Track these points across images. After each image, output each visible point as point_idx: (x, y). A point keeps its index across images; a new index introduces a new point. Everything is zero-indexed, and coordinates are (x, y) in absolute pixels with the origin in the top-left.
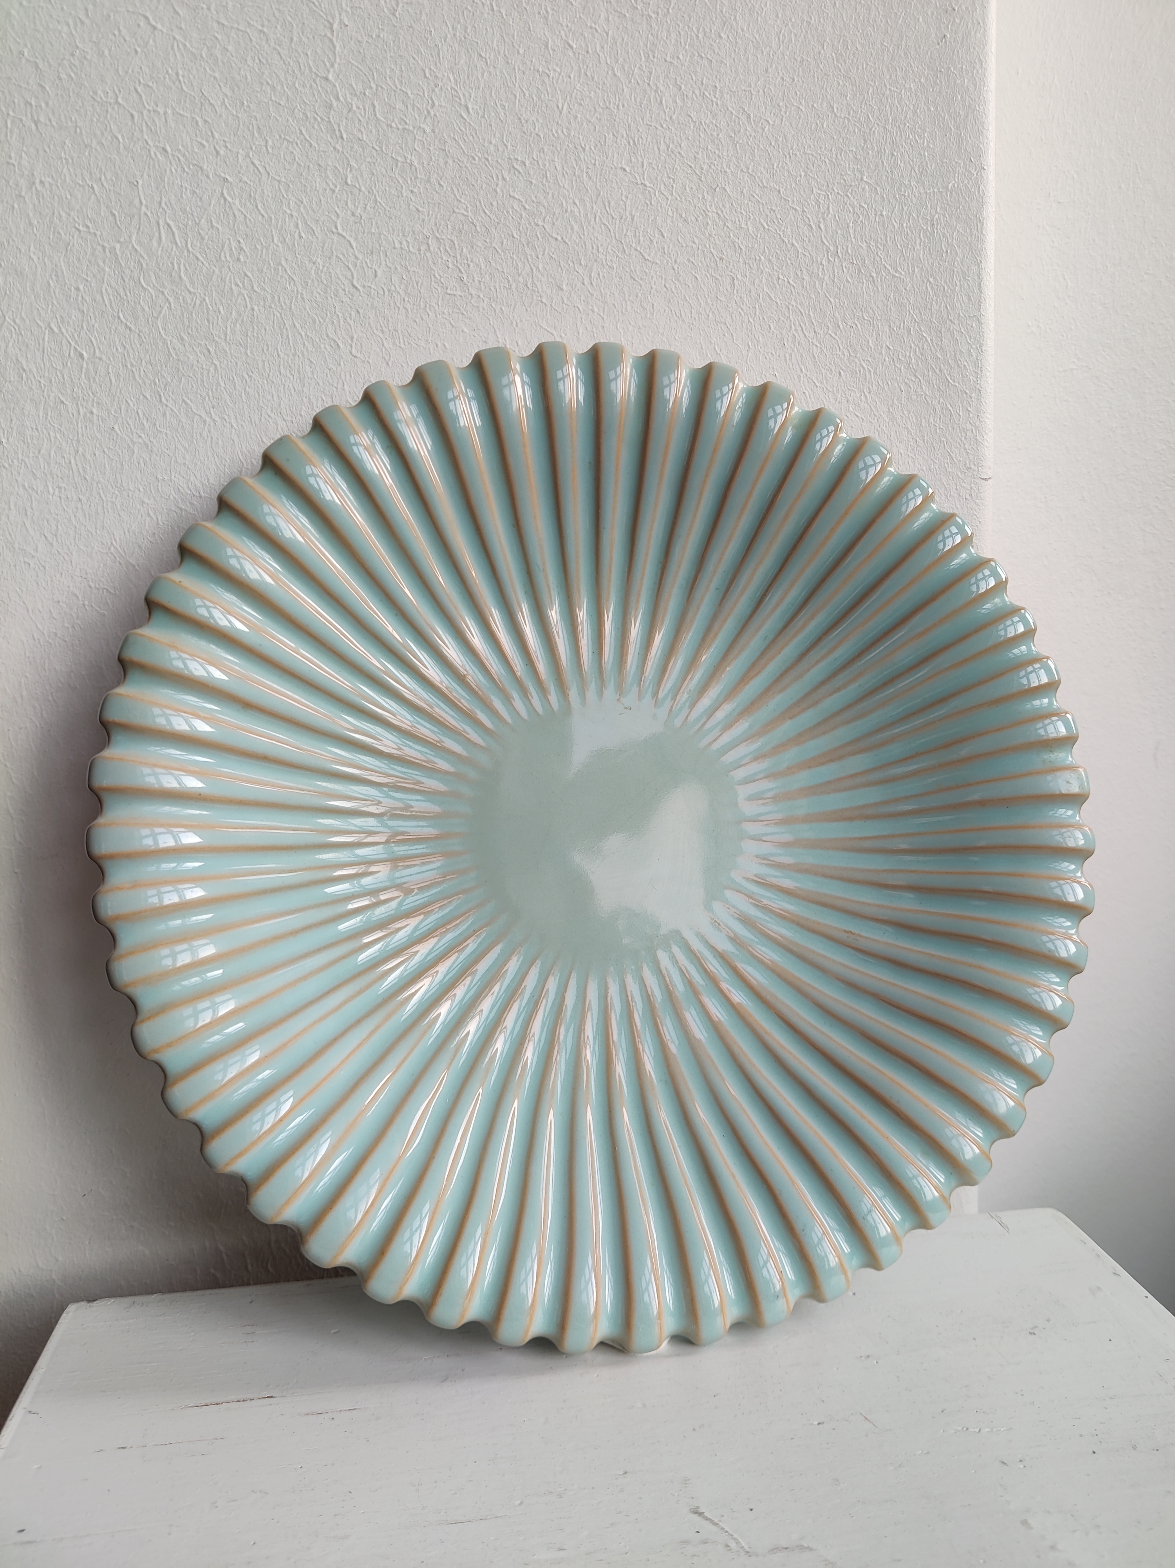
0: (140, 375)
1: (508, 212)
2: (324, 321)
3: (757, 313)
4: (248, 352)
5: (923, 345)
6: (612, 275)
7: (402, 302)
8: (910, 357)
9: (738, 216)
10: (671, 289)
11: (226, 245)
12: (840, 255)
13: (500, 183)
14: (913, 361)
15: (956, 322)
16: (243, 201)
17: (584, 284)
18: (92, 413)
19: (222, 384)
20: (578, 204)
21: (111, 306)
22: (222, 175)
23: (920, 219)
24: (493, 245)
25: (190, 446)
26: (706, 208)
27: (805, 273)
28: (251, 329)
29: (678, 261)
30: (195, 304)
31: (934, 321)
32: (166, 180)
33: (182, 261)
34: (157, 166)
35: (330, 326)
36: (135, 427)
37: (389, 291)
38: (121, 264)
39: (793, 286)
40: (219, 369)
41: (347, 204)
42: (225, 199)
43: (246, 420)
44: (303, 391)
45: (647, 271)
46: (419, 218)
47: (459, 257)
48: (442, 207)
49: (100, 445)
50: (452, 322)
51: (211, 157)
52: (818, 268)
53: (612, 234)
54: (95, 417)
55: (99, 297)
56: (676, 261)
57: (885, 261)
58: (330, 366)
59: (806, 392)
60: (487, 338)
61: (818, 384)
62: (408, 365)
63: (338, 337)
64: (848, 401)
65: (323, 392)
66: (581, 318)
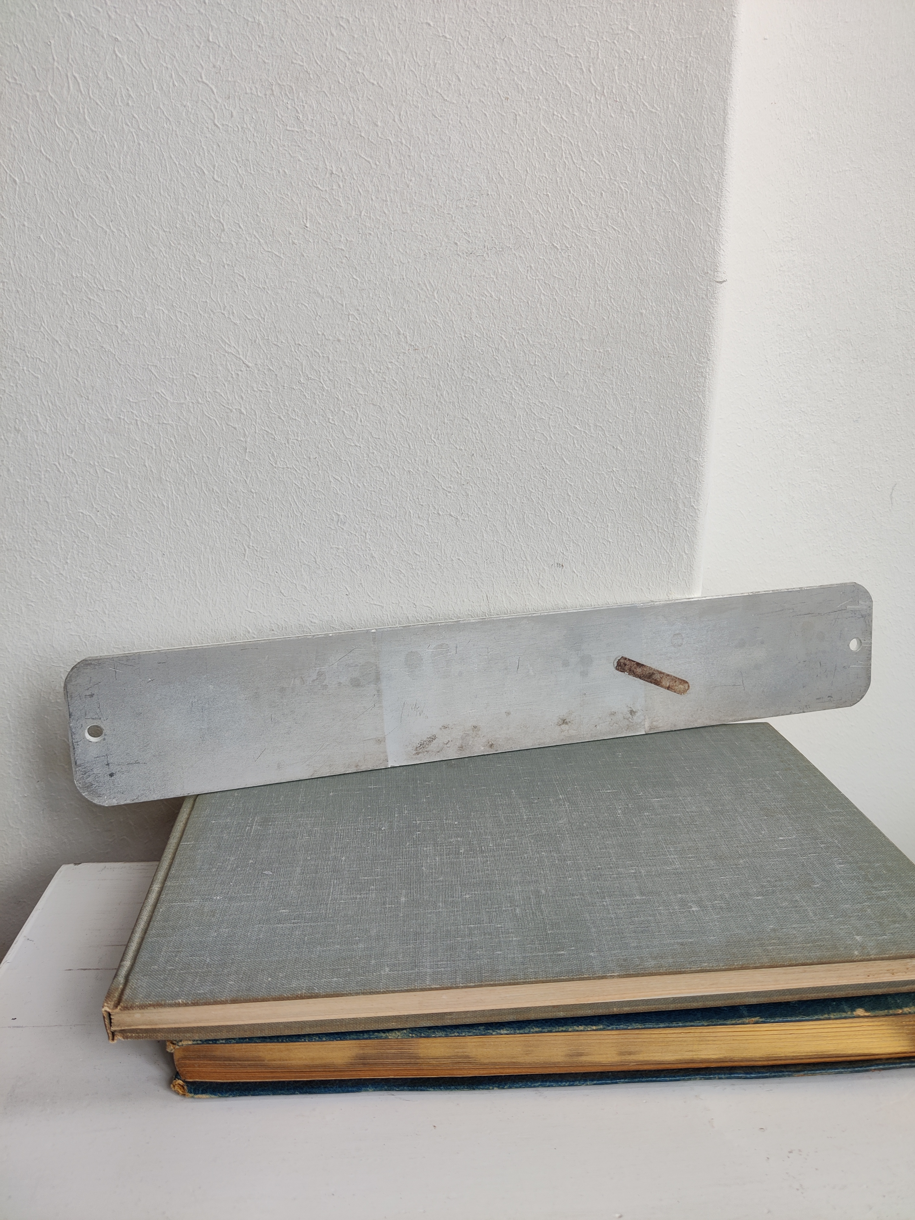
0: (57, 196)
1: (335, 62)
2: (193, 153)
3: (535, 144)
4: (137, 177)
5: (673, 170)
6: (417, 113)
7: (252, 137)
8: (661, 180)
9: (521, 63)
10: (465, 125)
11: (118, 93)
12: (606, 94)
13: (329, 38)
14: (663, 183)
15: (702, 150)
16: (130, 57)
17: (395, 121)
18: (24, 225)
19: (118, 203)
20: (391, 54)
21: (35, 142)
22: (114, 35)
23: (676, 63)
24: (323, 90)
25: (95, 251)
26: (495, 55)
27: (576, 109)
28: (138, 160)
29: (471, 101)
30: (96, 141)
31: (683, 149)
32: (72, 40)
33: (86, 106)
34: (64, 29)
35: (197, 157)
36: (55, 236)
37: (242, 128)
38: (41, 109)
39: (566, 121)
40: (115, 191)
41: (209, 58)
42: (116, 55)
43: (136, 232)
44: (178, 209)
45: (446, 110)
46: (265, 69)
47: (296, 100)
48: (283, 59)
49: (31, 250)
50: (291, 152)
51: (105, 21)
52: (587, 106)
53: (418, 79)
54: (26, 228)
55: (25, 135)
56: (469, 101)
57: (644, 99)
58: (198, 188)
59: (573, 209)
60: (318, 165)
61: (583, 203)
62: (257, 188)
63: (203, 165)
64: (607, 217)
65: (193, 209)
66: (392, 149)
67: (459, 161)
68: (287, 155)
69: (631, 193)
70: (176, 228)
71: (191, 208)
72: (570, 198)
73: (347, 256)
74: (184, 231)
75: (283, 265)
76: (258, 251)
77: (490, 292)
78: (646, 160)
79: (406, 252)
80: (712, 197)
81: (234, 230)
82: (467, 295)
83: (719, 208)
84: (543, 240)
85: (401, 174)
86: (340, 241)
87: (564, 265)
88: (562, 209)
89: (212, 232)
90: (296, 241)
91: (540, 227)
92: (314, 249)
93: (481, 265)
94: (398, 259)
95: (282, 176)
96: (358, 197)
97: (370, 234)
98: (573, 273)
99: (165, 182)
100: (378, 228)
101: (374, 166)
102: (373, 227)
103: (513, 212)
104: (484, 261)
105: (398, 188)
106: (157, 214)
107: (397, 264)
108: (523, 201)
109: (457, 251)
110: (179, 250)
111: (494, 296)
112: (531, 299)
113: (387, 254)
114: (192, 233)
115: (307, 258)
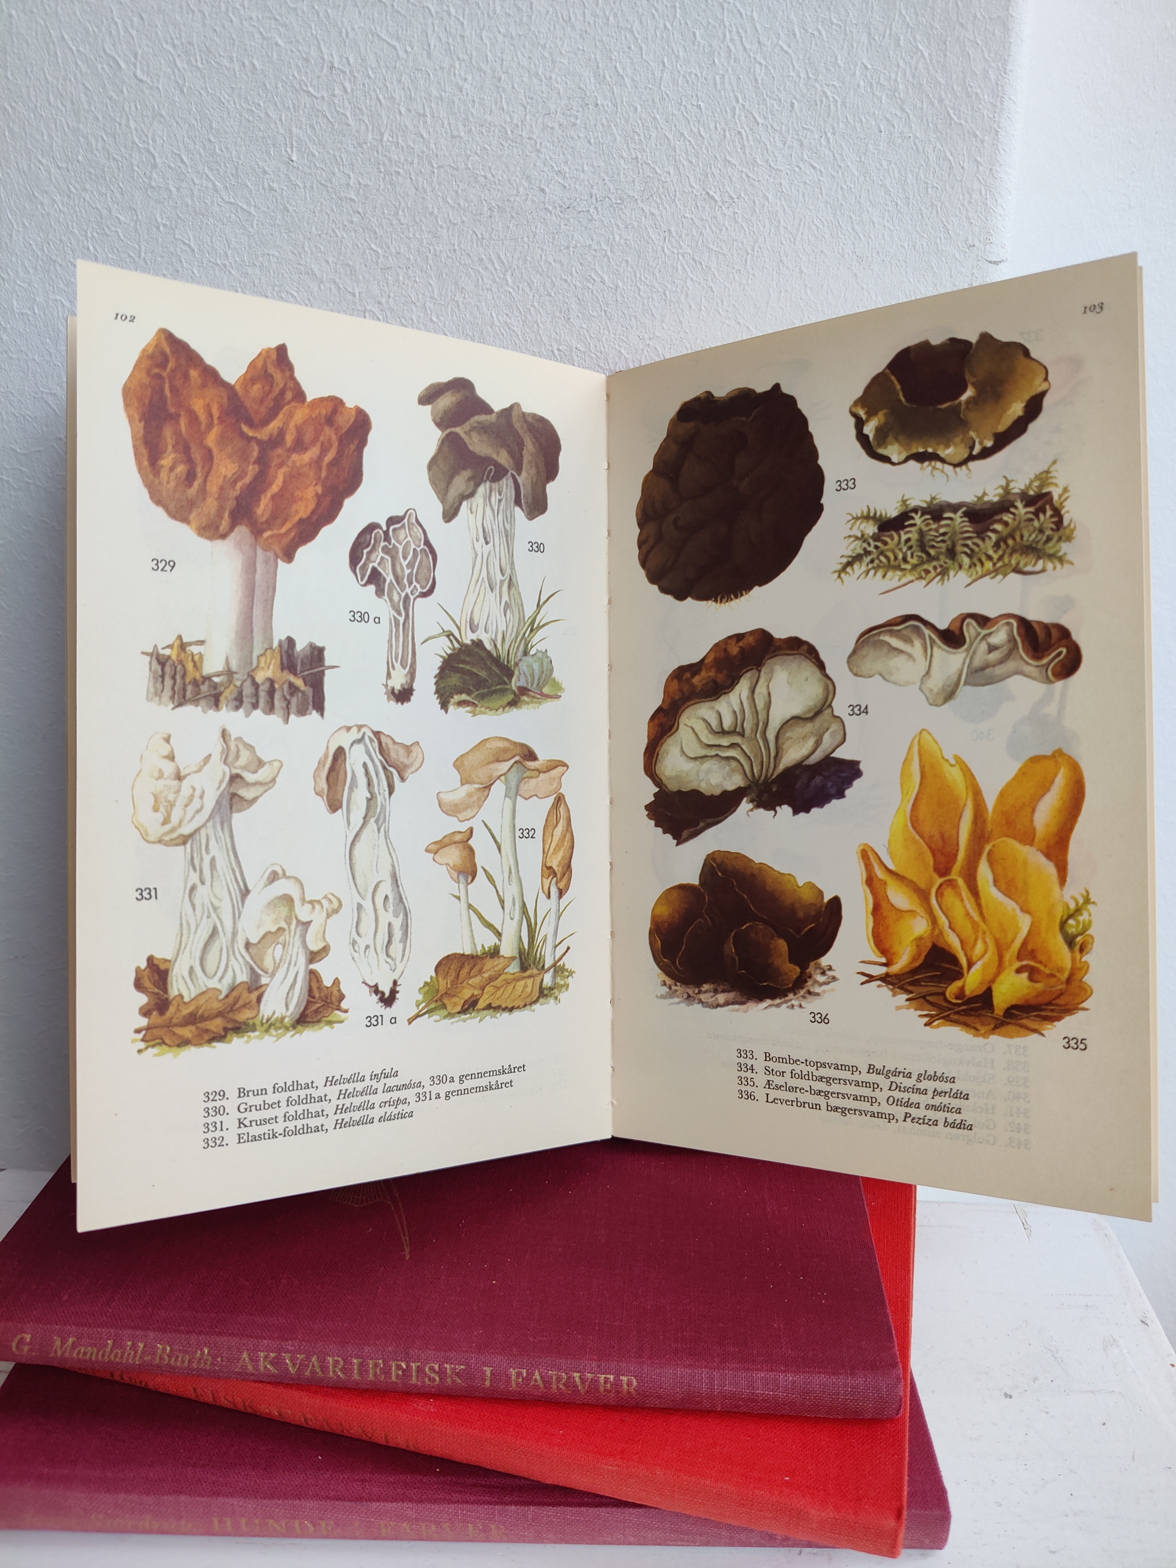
15: (970, 26)
31: (936, 25)
35: (107, 37)
44: (79, 129)
58: (111, 94)
59: (743, 131)
60: (309, 54)
61: (760, 120)
62: (208, 92)
63: (118, 53)
64: (801, 145)
65: (104, 130)
66: (433, 24)
67: (548, 46)
68: (257, 36)
69: (844, 104)
70: (78, 161)
71: (100, 128)
72: (737, 112)
73: (360, 210)
74: (91, 167)
75: (255, 226)
76: (212, 202)
77: (601, 273)
78: (870, 44)
79: (459, 204)
80: (985, 112)
81: (173, 165)
82: (561, 279)
83: (997, 132)
84: (690, 185)
85: (450, 69)
86: (348, 185)
87: (727, 229)
88: (724, 131)
89: (136, 169)
90: (275, 185)
91: (685, 163)
92: (306, 198)
93: (586, 228)
94: (446, 215)
95: (249, 73)
96: (376, 110)
97: (398, 173)
98: (743, 243)
99: (55, 82)
100: (412, 163)
101: (402, 54)
102: (402, 160)
103: (639, 135)
104: (591, 220)
105: (443, 94)
106: (46, 138)
107: (444, 225)
108: (658, 116)
109: (544, 203)
110: (84, 199)
111: (607, 281)
112: (669, 287)
113: (427, 208)
114: (103, 171)
115: (294, 214)
